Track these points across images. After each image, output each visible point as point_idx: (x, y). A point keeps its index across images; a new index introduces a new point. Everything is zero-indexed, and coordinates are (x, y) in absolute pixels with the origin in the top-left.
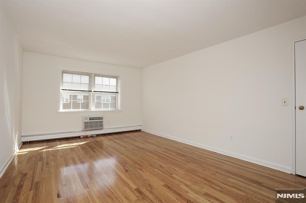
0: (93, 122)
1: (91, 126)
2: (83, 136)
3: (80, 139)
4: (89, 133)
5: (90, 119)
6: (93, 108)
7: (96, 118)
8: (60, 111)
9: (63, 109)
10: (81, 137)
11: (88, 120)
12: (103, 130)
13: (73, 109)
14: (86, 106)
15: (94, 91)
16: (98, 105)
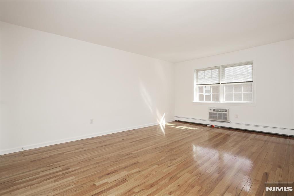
0: (217, 113)
1: (215, 118)
2: (209, 125)
3: (207, 127)
4: (215, 124)
5: (214, 110)
6: (223, 100)
7: (220, 111)
8: (194, 102)
9: (199, 100)
10: (208, 125)
11: (212, 112)
12: (229, 123)
13: (205, 100)
14: (216, 98)
15: (222, 83)
16: (229, 97)
